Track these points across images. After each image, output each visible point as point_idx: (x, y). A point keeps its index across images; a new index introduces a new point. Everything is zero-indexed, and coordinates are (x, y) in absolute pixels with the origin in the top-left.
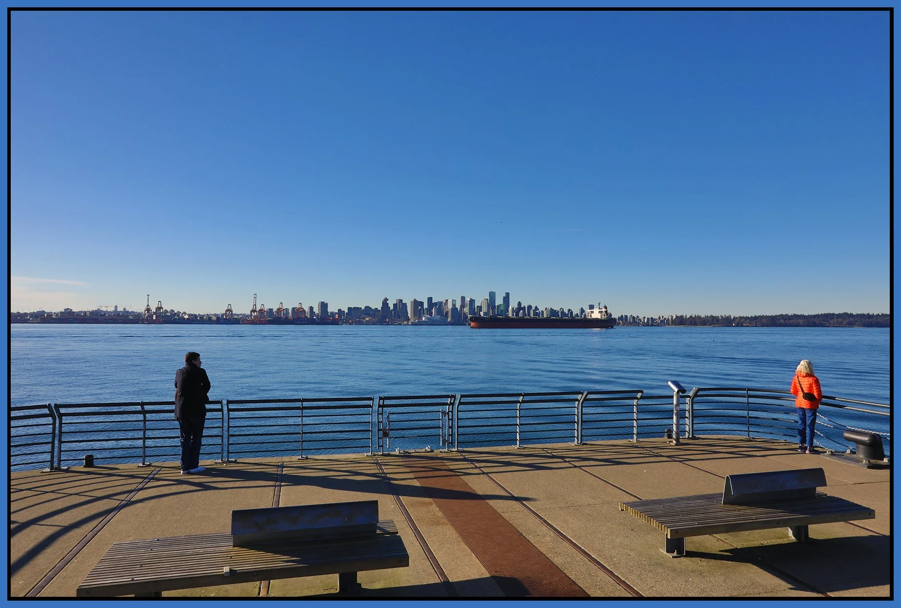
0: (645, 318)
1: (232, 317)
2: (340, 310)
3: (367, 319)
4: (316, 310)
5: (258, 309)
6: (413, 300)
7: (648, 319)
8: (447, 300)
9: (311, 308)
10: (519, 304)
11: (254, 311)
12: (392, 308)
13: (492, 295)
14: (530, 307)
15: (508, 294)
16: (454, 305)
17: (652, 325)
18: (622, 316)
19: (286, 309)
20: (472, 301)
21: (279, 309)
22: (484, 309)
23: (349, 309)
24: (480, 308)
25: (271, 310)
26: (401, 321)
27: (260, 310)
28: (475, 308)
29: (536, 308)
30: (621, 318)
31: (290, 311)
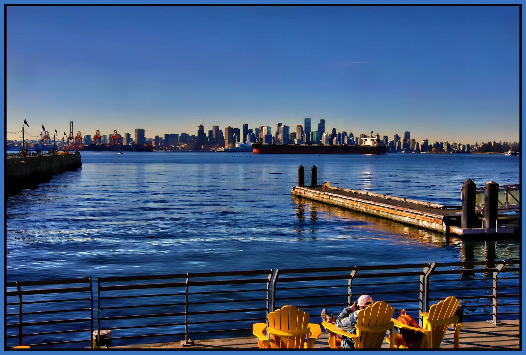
0: (460, 144)
1: (50, 144)
2: (157, 137)
3: (183, 146)
4: (133, 137)
5: (75, 135)
6: (227, 126)
7: (464, 146)
8: (262, 128)
9: (128, 135)
10: (334, 130)
11: (70, 138)
12: (207, 135)
13: (308, 122)
14: (345, 134)
15: (323, 122)
16: (269, 132)
17: (468, 152)
18: (437, 143)
19: (104, 136)
20: (286, 128)
21: (95, 137)
22: (298, 136)
23: (166, 135)
24: (294, 135)
25: (88, 137)
26: (216, 148)
27: (77, 137)
28: (289, 135)
29: (352, 135)
30: (437, 145)
31: (108, 138)
